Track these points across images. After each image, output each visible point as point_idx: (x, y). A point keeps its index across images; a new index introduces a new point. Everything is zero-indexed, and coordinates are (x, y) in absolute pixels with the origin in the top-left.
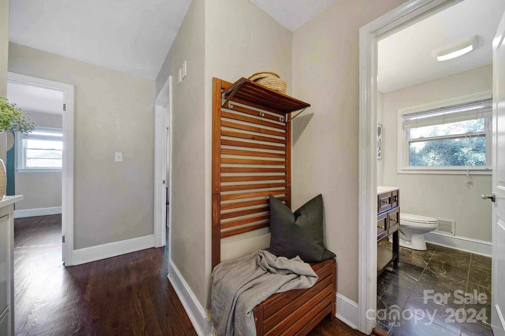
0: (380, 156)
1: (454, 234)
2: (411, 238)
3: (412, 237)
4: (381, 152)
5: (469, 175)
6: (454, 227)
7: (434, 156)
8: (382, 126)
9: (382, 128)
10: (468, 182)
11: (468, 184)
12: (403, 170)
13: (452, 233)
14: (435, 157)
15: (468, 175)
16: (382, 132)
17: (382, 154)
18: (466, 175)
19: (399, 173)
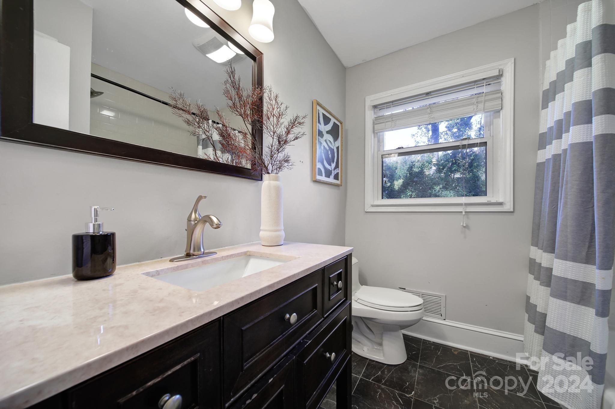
0: (338, 180)
1: (443, 317)
2: (382, 339)
3: (384, 338)
4: (339, 171)
5: (466, 212)
6: (445, 306)
7: (411, 193)
8: (341, 124)
9: (342, 126)
10: (465, 225)
11: (464, 229)
12: (373, 206)
13: (442, 316)
14: (412, 195)
15: (464, 213)
16: (342, 135)
17: (342, 176)
18: (462, 212)
19: (367, 211)
